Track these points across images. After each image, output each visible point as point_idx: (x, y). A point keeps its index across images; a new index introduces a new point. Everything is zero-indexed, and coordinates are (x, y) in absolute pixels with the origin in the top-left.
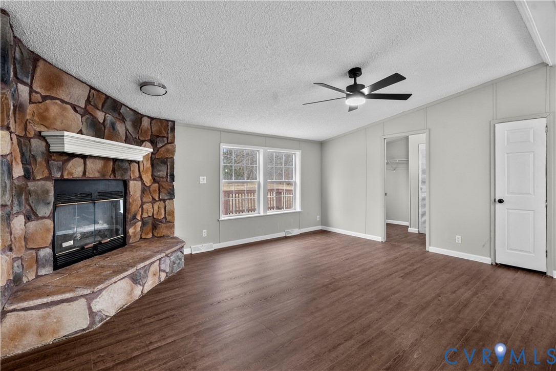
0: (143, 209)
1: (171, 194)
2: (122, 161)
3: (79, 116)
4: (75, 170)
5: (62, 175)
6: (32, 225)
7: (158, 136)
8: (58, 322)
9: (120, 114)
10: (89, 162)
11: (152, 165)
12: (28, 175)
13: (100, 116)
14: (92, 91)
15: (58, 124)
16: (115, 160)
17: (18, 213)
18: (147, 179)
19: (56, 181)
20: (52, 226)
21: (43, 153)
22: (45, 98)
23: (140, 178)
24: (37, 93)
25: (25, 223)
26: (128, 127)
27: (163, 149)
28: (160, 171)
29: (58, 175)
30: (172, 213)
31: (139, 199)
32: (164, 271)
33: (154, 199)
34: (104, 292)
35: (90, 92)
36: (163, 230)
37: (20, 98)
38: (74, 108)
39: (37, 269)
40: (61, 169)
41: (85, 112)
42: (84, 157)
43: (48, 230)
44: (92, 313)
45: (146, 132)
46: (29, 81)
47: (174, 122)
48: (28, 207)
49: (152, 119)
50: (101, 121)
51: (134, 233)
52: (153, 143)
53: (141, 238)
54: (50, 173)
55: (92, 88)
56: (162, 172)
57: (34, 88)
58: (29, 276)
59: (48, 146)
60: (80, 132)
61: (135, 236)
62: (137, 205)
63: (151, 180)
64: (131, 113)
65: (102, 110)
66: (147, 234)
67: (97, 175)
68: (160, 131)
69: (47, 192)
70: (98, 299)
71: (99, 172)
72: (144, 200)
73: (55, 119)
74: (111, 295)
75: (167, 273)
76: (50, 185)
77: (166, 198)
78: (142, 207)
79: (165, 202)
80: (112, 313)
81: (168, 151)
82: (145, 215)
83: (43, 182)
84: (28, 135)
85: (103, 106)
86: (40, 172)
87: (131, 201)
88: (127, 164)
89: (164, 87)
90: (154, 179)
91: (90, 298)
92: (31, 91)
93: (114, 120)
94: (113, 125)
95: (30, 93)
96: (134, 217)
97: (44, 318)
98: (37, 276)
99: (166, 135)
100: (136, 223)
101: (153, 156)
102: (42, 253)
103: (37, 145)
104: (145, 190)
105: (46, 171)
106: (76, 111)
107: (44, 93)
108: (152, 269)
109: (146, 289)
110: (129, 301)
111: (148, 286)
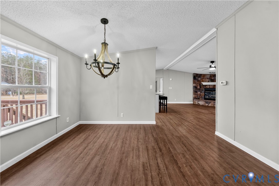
4: (208, 87)
6: (201, 93)
12: (200, 87)
15: (205, 81)
17: (199, 92)
19: (205, 88)
21: (202, 85)
22: (203, 79)
35: (210, 75)
38: (207, 78)
40: (205, 87)
42: (209, 85)
43: (203, 94)
57: (201, 78)
58: (201, 99)
60: (209, 82)
65: (213, 77)
67: (212, 87)
70: (199, 102)
80: (201, 105)
83: (203, 89)
84: (200, 83)
85: (213, 76)
86: (202, 87)
102: (203, 97)
107: (203, 78)
108: (211, 103)
109: (209, 105)
110: (205, 105)
111: (210, 105)
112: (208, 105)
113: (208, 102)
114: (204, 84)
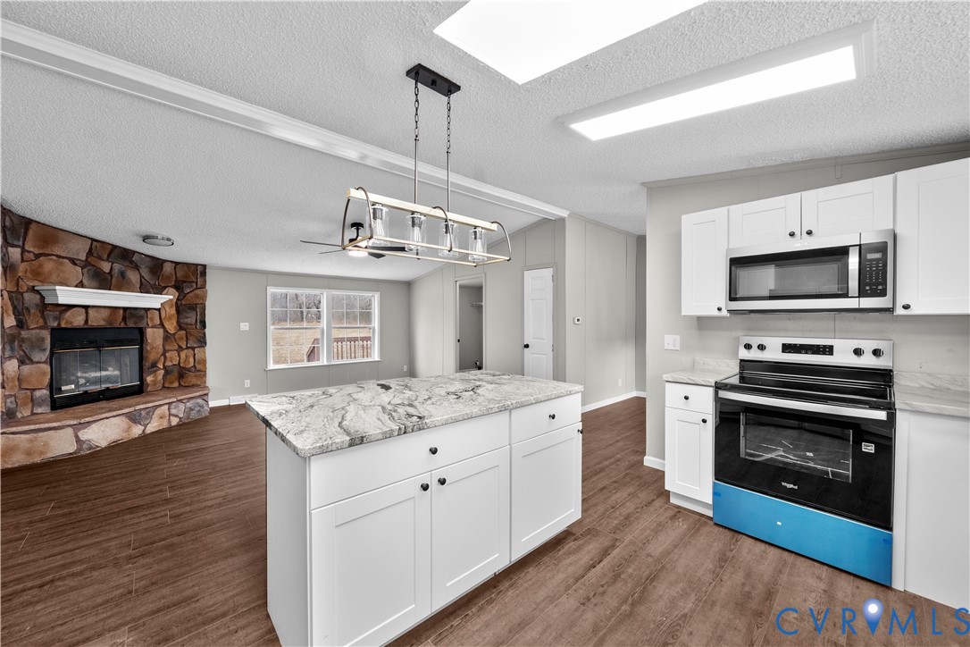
0: (165, 357)
1: (202, 342)
2: (136, 309)
3: (80, 269)
4: (78, 320)
5: (59, 324)
6: (26, 369)
7: (185, 282)
8: (44, 445)
9: (132, 262)
10: (90, 311)
11: (178, 311)
12: (21, 324)
13: (106, 266)
14: (95, 243)
15: (54, 277)
16: (125, 309)
17: (10, 358)
18: (171, 327)
19: (53, 330)
20: (49, 370)
21: (37, 305)
22: (37, 256)
23: (162, 325)
24: (30, 252)
25: (19, 366)
26: (143, 274)
27: (191, 294)
28: (187, 318)
29: (55, 324)
30: (204, 362)
31: (161, 347)
32: (177, 416)
33: (180, 347)
34: (93, 425)
35: (92, 244)
36: (192, 379)
37: (11, 260)
38: (73, 261)
39: (33, 406)
40: (58, 319)
41: (86, 264)
42: (86, 307)
43: (44, 374)
44: (78, 440)
45: (168, 278)
46: (21, 243)
47: (204, 266)
48: (21, 353)
49: (177, 263)
50: (107, 271)
51: (155, 382)
52: (178, 287)
53: (164, 387)
54: (46, 323)
55: (93, 240)
56: (191, 318)
57: (27, 248)
58: (25, 412)
59: (43, 298)
60: (81, 285)
61: (155, 384)
62: (158, 353)
63: (175, 327)
64: (148, 259)
65: (107, 260)
66: (172, 383)
67: (102, 323)
68: (187, 276)
69: (43, 340)
70: (86, 430)
71: (104, 320)
72: (167, 348)
73: (50, 273)
74: (102, 429)
75: (180, 418)
76: (46, 335)
77: (195, 346)
78: (164, 354)
79: (194, 350)
80: (104, 444)
81: (197, 296)
82: (168, 364)
83: (38, 331)
84: (21, 290)
85: (109, 256)
86: (34, 321)
87: (149, 348)
88: (143, 312)
89: (169, 239)
90: (180, 326)
91: (77, 428)
92: (23, 251)
93: (123, 268)
94: (122, 274)
95: (22, 254)
96: (154, 365)
97: (31, 441)
98: (33, 414)
99: (194, 280)
100: (156, 371)
101: (179, 302)
102: (37, 394)
103: (30, 298)
104: (167, 337)
105: (41, 321)
106: (75, 264)
107: (37, 251)
108: (158, 411)
109: (150, 429)
110: (126, 437)
111: (153, 427)
112: (146, 426)
113: (143, 413)
114: (66, 295)
